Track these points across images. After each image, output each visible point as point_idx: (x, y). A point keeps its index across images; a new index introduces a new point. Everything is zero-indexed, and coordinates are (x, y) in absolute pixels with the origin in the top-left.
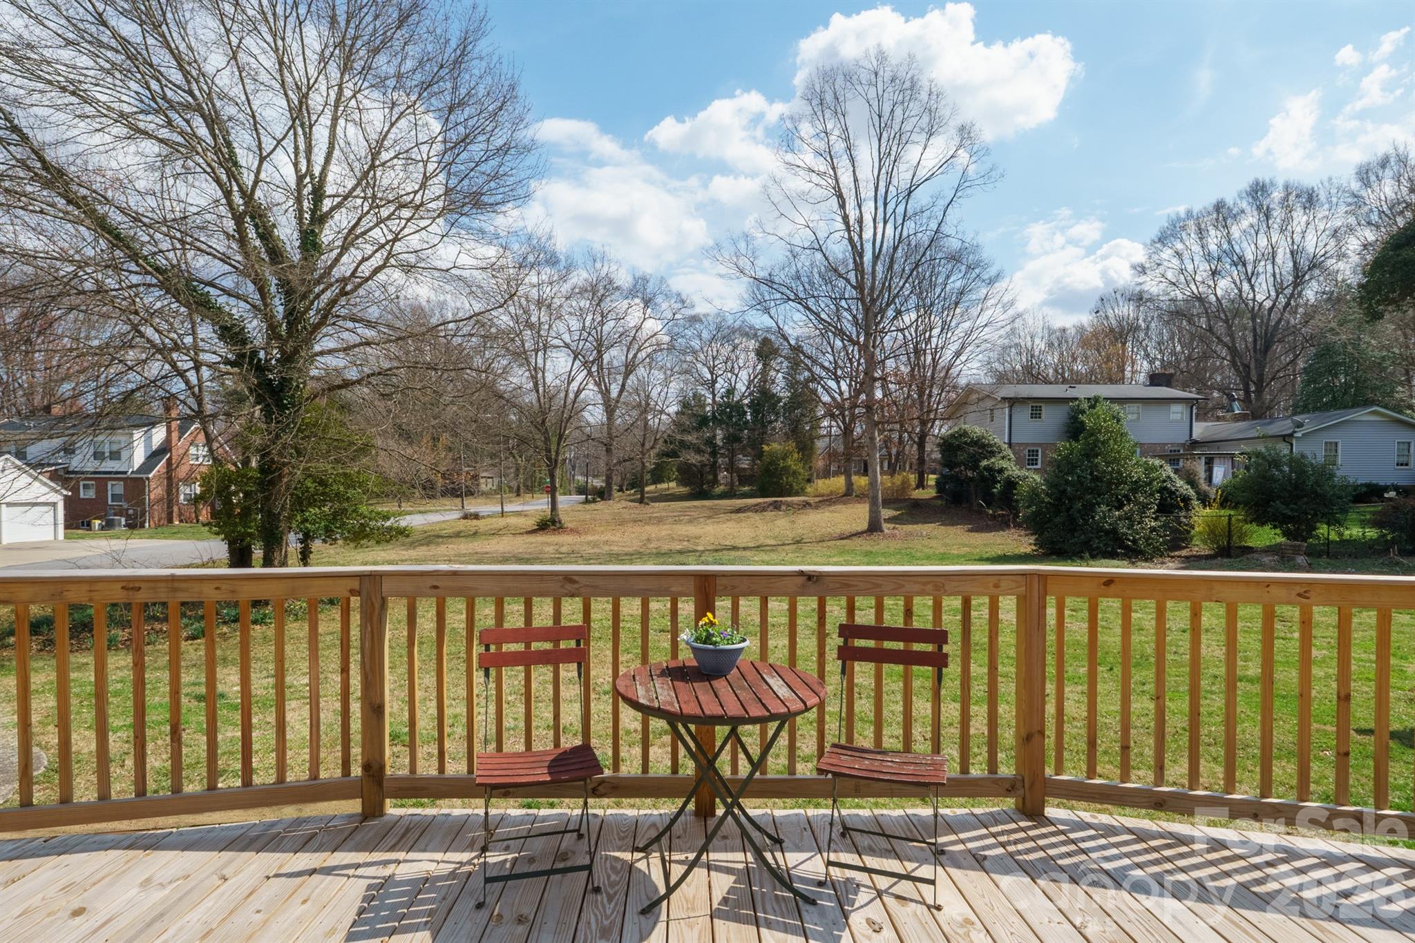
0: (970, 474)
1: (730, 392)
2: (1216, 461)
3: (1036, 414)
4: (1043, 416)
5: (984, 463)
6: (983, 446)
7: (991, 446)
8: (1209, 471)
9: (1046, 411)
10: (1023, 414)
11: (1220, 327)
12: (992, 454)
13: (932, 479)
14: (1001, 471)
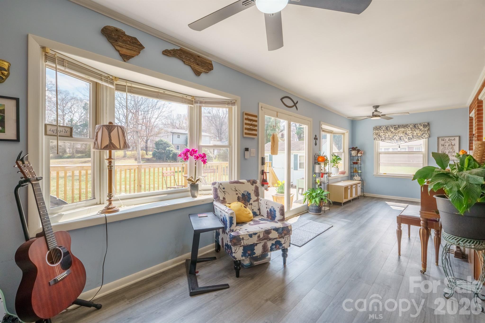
0: (163, 151)
1: (72, 120)
2: (215, 150)
3: (179, 137)
4: (180, 137)
5: (167, 149)
6: (168, 144)
7: (169, 144)
8: (214, 152)
9: (181, 136)
10: (175, 136)
11: (213, 120)
12: (169, 147)
13: (151, 153)
14: (172, 151)
